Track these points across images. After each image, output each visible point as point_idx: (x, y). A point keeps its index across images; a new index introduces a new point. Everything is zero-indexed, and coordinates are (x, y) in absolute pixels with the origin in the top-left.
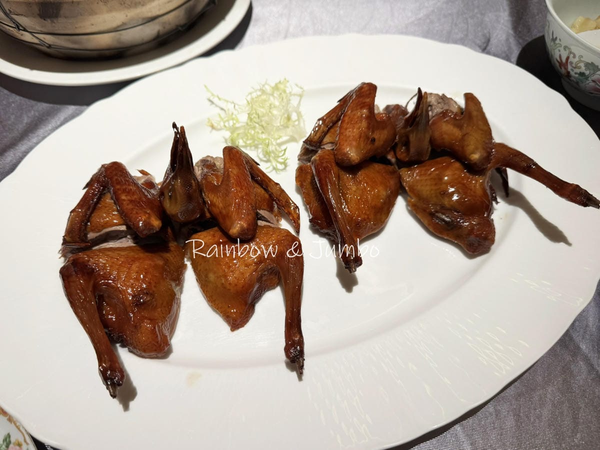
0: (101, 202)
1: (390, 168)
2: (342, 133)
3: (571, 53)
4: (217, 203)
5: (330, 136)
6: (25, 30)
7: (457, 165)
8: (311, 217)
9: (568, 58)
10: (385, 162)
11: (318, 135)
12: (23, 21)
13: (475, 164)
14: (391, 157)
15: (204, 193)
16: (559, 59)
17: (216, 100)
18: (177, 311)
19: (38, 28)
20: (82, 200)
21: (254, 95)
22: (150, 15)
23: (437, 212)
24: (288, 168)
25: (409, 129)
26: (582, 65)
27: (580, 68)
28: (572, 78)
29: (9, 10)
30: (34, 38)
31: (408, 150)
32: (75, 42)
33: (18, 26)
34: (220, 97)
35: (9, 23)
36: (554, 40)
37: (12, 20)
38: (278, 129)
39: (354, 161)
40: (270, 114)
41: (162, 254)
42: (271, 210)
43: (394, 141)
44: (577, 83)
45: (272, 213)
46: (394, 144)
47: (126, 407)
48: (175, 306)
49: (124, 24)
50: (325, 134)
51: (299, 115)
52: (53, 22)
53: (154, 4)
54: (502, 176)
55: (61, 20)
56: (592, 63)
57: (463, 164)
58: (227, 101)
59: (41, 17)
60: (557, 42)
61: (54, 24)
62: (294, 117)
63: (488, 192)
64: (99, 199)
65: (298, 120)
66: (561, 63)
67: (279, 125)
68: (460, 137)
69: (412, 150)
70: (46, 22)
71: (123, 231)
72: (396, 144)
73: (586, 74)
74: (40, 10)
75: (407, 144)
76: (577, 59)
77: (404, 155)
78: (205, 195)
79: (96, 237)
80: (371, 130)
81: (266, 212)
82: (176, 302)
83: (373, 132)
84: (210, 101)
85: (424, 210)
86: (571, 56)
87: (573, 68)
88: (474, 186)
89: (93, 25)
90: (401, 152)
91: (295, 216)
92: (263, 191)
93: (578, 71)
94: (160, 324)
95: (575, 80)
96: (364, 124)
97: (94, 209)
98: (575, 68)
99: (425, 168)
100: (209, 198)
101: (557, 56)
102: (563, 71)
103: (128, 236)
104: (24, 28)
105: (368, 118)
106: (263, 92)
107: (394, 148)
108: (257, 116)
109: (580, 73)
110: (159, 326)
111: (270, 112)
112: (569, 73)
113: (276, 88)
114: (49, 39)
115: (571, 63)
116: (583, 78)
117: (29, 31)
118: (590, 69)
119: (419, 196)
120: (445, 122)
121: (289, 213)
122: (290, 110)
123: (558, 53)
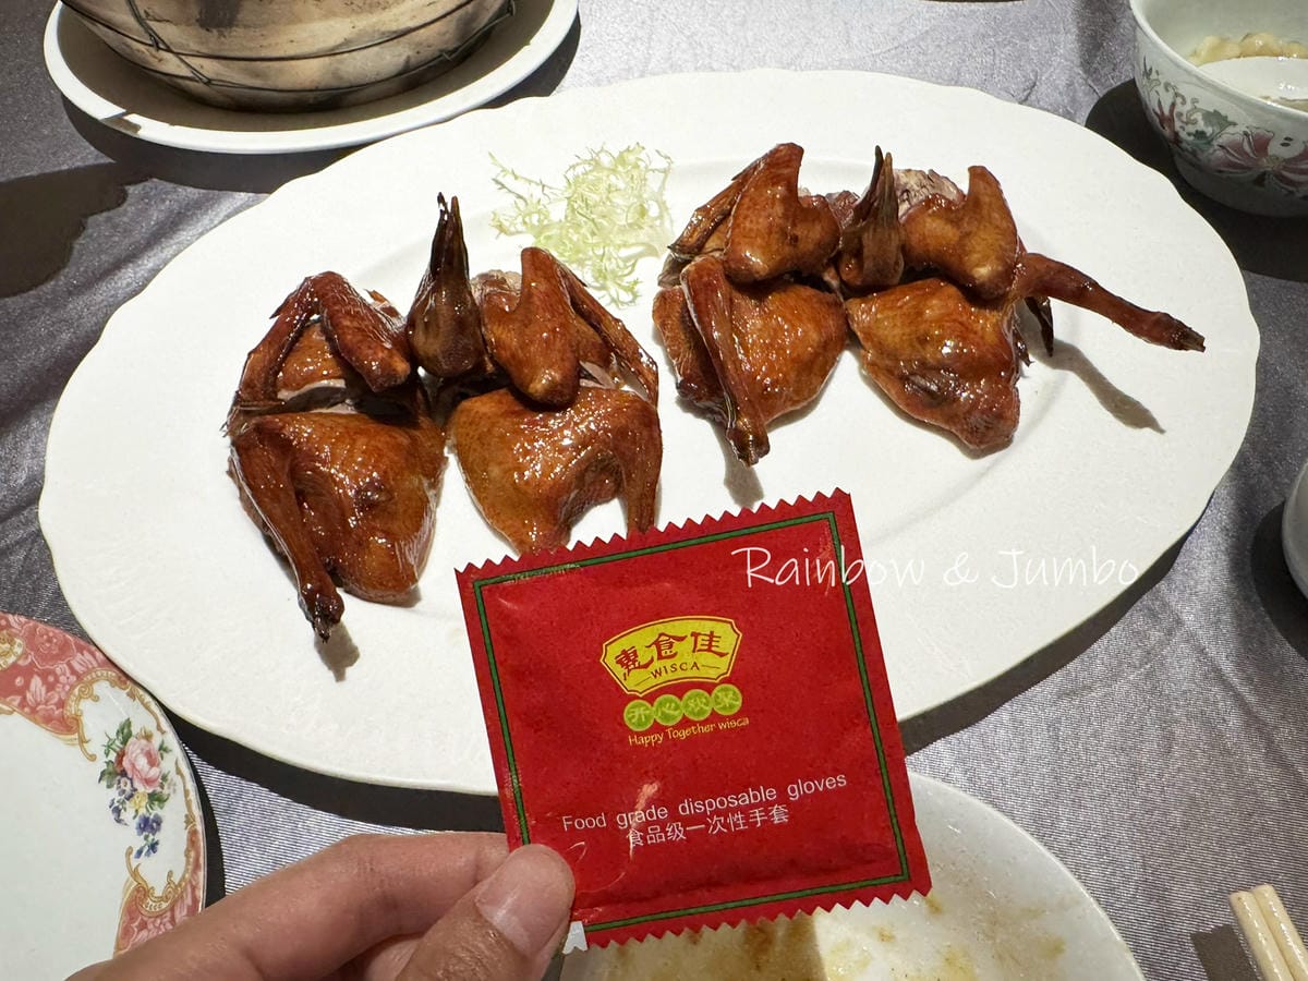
0: (301, 339)
1: (829, 297)
2: (738, 226)
3: (1177, 95)
4: (508, 341)
5: (719, 238)
6: (168, 50)
7: (952, 290)
8: (680, 379)
9: (1173, 105)
10: (821, 285)
11: (696, 236)
12: (167, 32)
13: (982, 285)
14: (829, 277)
15: (485, 325)
16: (1157, 110)
17: (508, 181)
18: (430, 531)
19: (194, 46)
20: (269, 335)
21: (580, 170)
22: (394, 27)
23: (913, 374)
24: (638, 300)
25: (862, 223)
26: (1198, 116)
27: (1195, 122)
28: (1184, 145)
29: (145, 12)
30: (183, 66)
31: (860, 265)
32: (257, 75)
33: (157, 43)
34: (517, 173)
35: (143, 36)
36: (1147, 73)
37: (148, 29)
38: (622, 230)
39: (758, 273)
40: (608, 203)
41: (408, 430)
42: (605, 363)
43: (834, 248)
44: (1194, 153)
45: (607, 372)
46: (833, 254)
47: (340, 676)
48: (427, 522)
49: (347, 42)
50: (709, 234)
51: (663, 206)
52: (221, 34)
53: (402, 8)
54: (1040, 317)
55: (238, 32)
56: (1215, 111)
57: (962, 288)
58: (530, 182)
59: (202, 26)
60: (1154, 76)
61: (223, 39)
62: (654, 210)
63: (1010, 339)
64: (300, 334)
65: (661, 217)
66: (1162, 118)
67: (624, 223)
68: (956, 239)
69: (868, 264)
70: (210, 34)
71: (337, 390)
72: (840, 254)
73: (1208, 135)
74: (200, 13)
75: (858, 254)
76: (1188, 106)
77: (855, 273)
78: (486, 329)
79: (291, 399)
80: (791, 220)
81: (596, 367)
82: (429, 514)
83: (794, 225)
84: (497, 182)
85: (890, 371)
86: (1179, 100)
87: (1184, 125)
88: (982, 328)
89: (292, 41)
90: (849, 269)
91: (651, 378)
92: (592, 331)
93: (1191, 128)
94: (403, 543)
95: (1189, 147)
96: (779, 209)
97: (290, 350)
98: (1187, 123)
99: (892, 297)
100: (494, 333)
101: (1153, 104)
102: (1167, 132)
103: (348, 401)
104: (168, 47)
105: (784, 200)
106: (596, 164)
107: (835, 262)
108: (583, 205)
109: (1197, 131)
110: (399, 545)
111: (608, 198)
112: (1176, 134)
113: (621, 160)
114: (209, 68)
115: (1180, 115)
116: (1204, 141)
117: (175, 51)
118: (1213, 126)
119: (881, 348)
120: (930, 215)
121: (639, 373)
122: (645, 196)
123: (1156, 98)
